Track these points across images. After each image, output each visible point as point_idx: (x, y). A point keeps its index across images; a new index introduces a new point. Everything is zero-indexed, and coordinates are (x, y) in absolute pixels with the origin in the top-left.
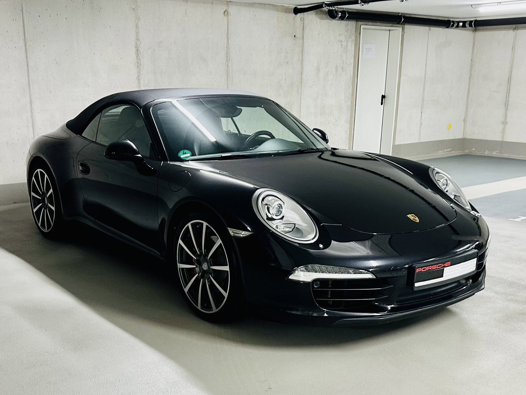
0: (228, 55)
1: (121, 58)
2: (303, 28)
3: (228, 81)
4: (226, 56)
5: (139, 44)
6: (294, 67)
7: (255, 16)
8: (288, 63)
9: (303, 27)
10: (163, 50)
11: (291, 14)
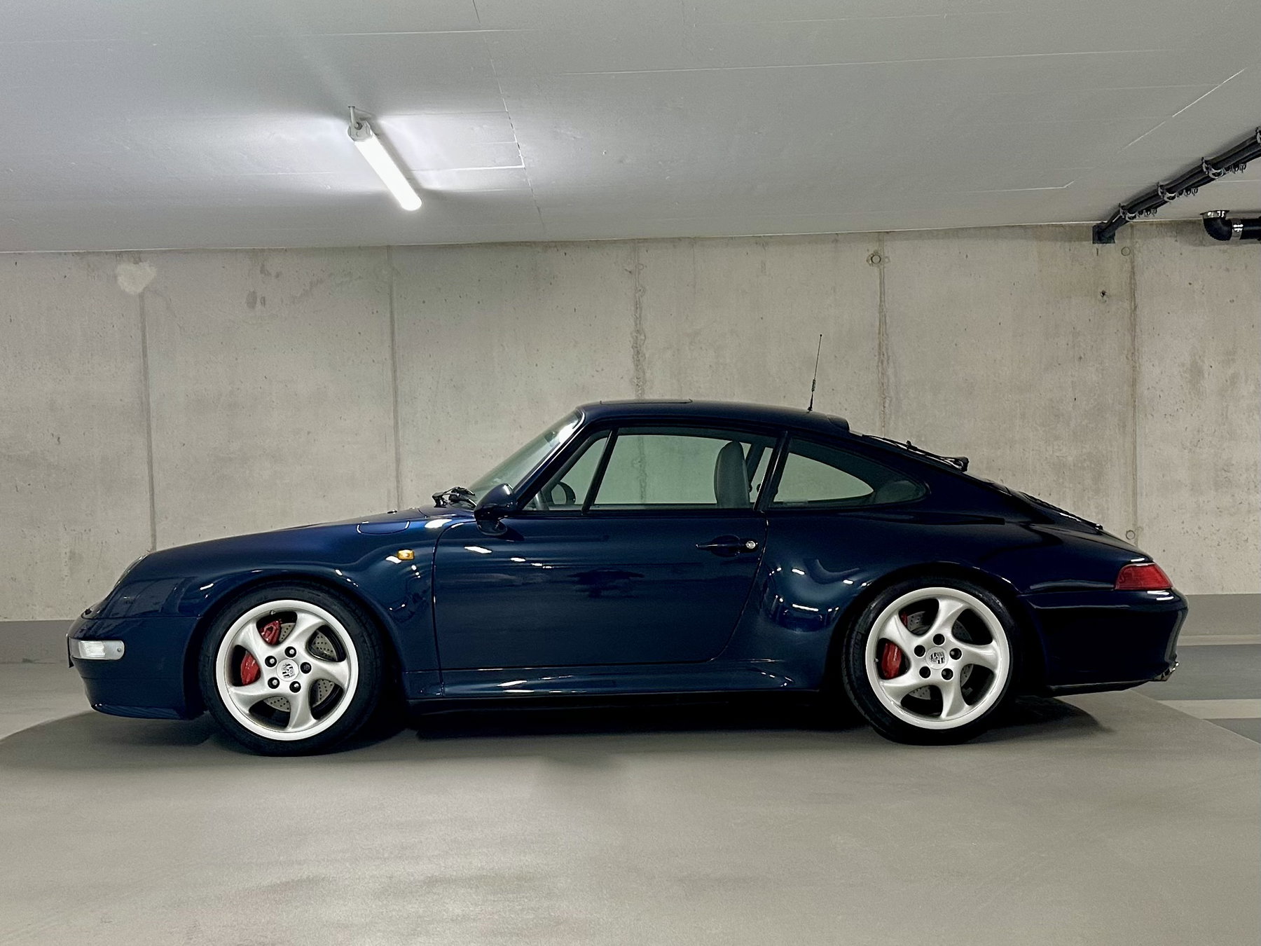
0: (884, 347)
1: (597, 371)
2: (1133, 273)
3: (884, 407)
4: (877, 354)
5: (641, 340)
6: (1103, 370)
7: (967, 256)
8: (1081, 358)
9: (1133, 268)
10: (701, 348)
11: (1084, 243)
